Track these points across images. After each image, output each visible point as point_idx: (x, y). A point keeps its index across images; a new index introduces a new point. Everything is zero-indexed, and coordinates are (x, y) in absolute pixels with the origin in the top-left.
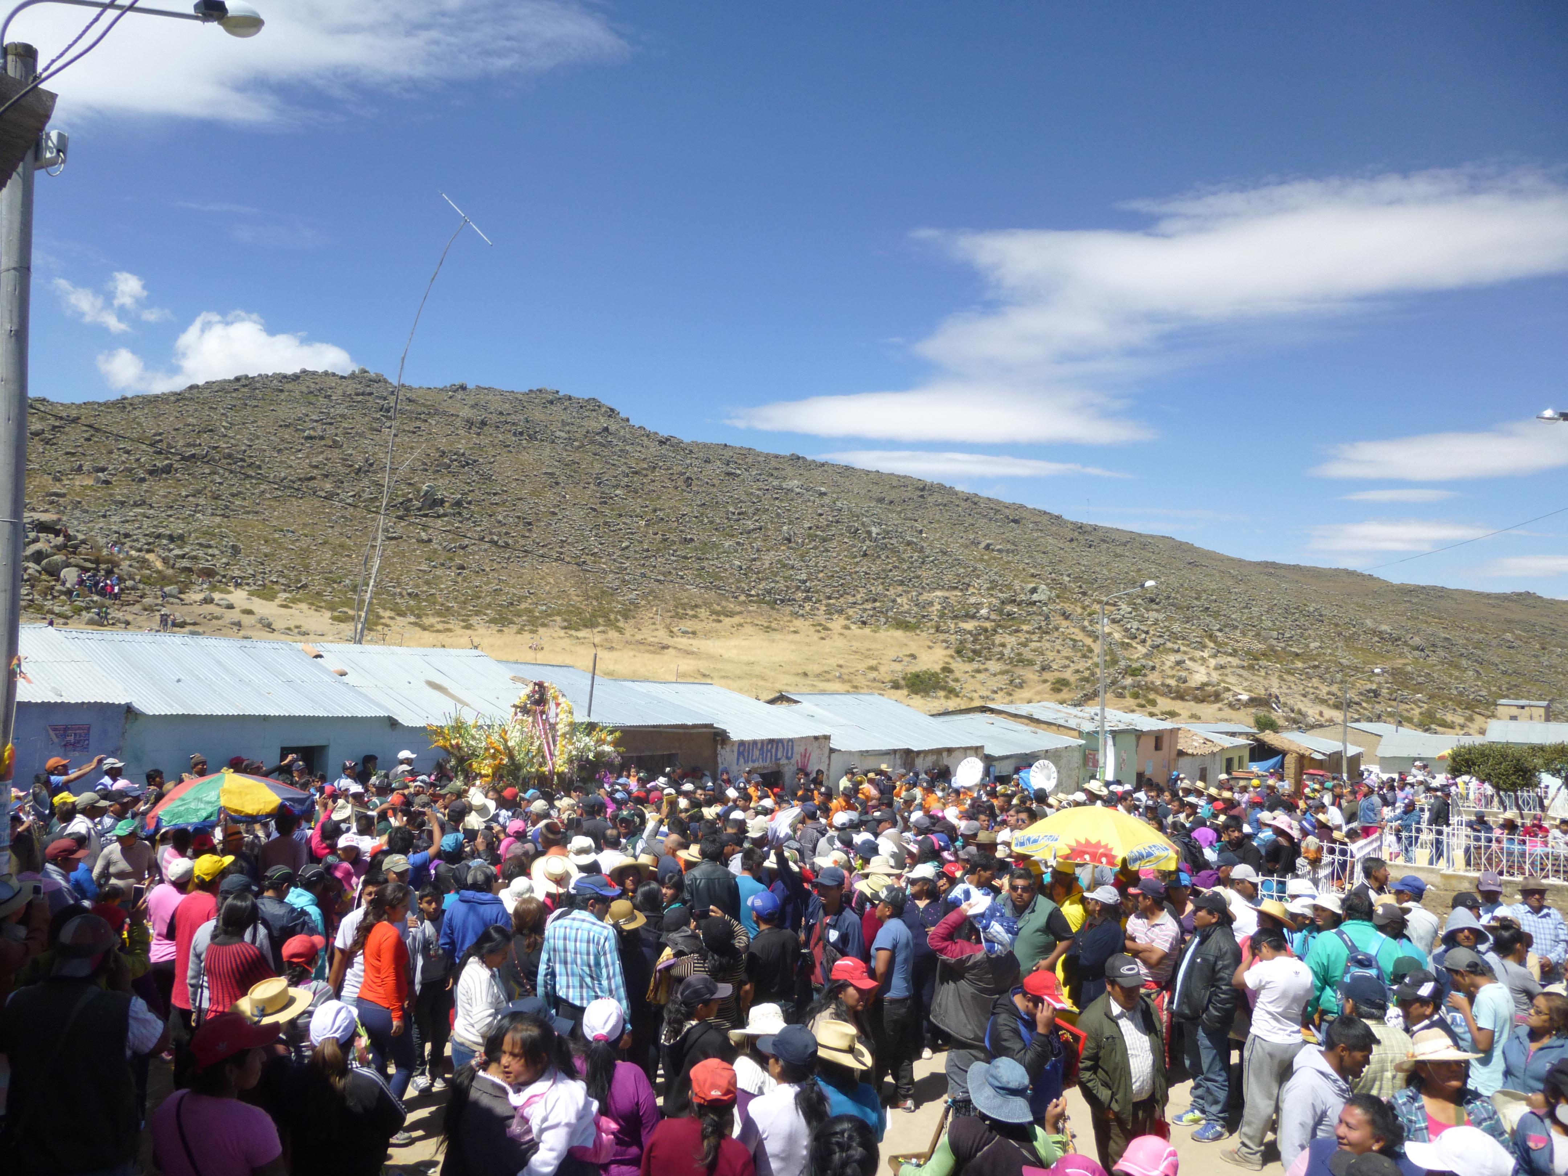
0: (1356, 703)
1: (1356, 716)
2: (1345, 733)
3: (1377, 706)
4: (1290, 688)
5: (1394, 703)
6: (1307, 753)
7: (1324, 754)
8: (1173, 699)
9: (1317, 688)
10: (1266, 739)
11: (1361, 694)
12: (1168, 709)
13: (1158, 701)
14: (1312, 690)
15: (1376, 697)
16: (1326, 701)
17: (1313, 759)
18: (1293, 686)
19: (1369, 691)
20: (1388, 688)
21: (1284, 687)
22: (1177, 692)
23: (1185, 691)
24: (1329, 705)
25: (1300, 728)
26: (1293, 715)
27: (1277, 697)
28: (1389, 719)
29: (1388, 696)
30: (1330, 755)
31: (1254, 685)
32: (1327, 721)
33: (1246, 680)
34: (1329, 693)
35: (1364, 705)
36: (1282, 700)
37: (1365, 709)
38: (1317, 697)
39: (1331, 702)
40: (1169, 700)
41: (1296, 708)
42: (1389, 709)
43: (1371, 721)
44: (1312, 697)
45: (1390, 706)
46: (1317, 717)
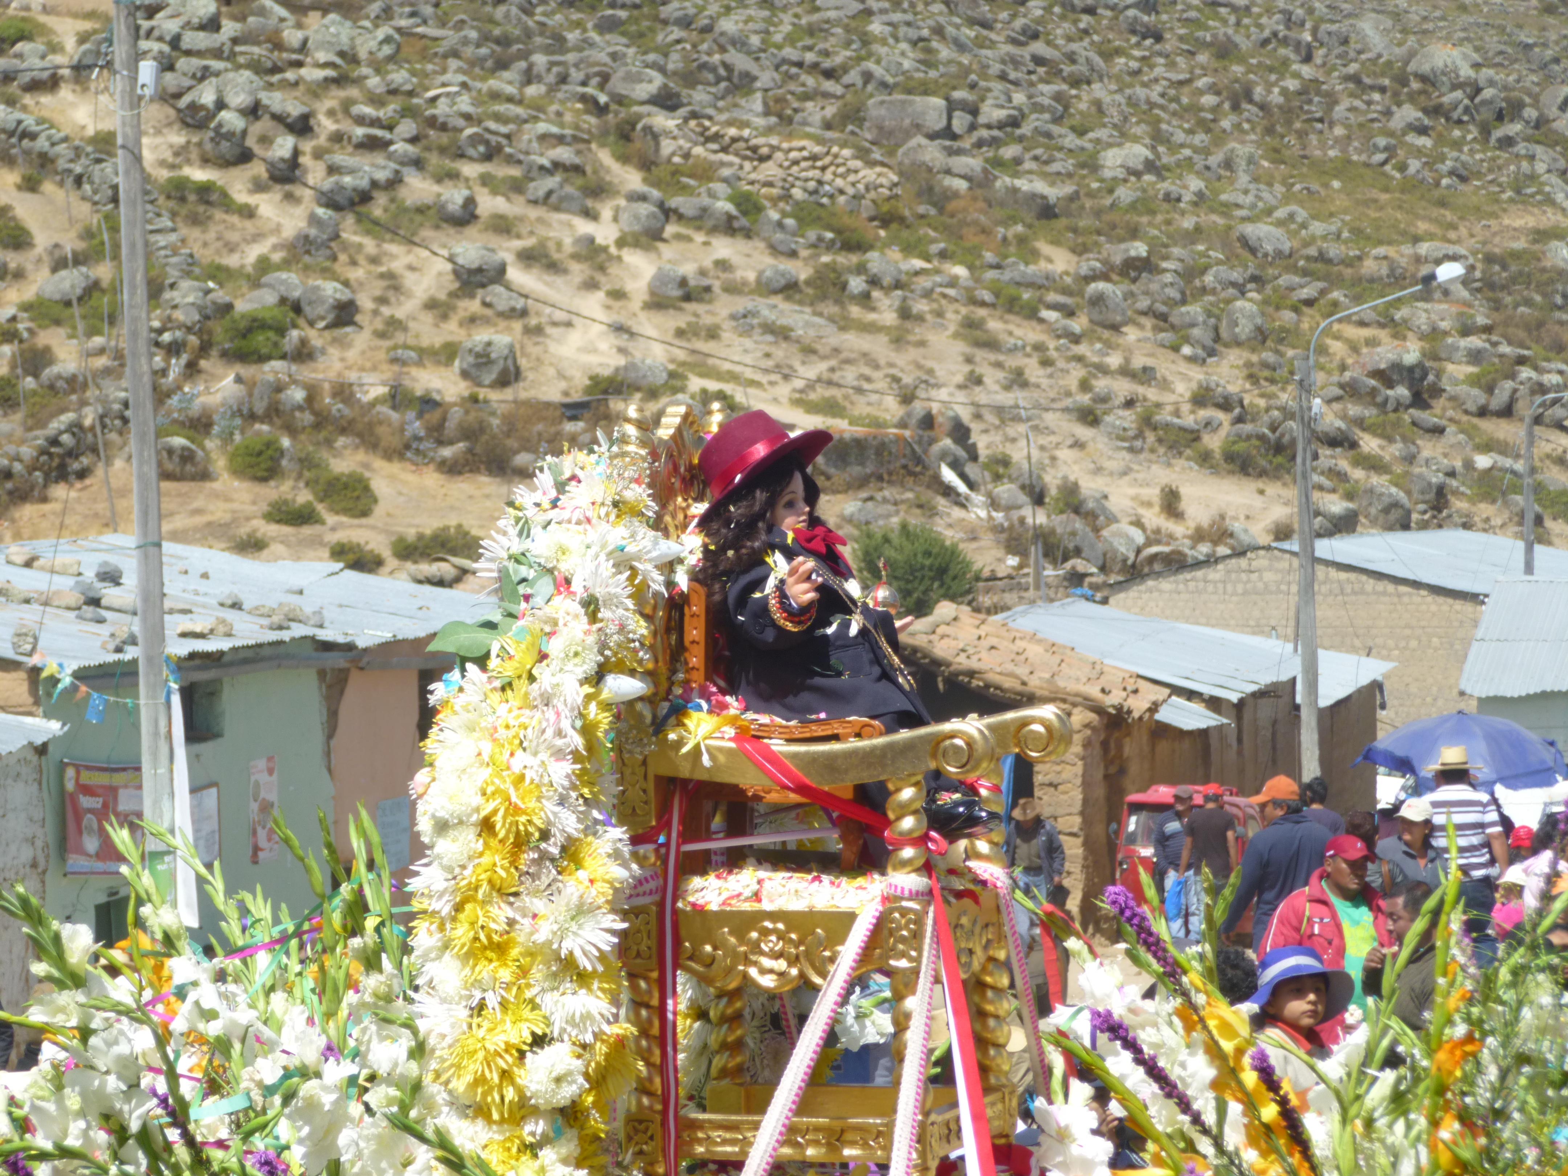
0: (1336, 441)
1: (1336, 505)
2: (1308, 589)
3: (1428, 448)
4: (1018, 380)
5: (1501, 429)
6: (1138, 706)
7: (1214, 703)
8: (452, 469)
9: (1146, 375)
10: (942, 649)
11: (1351, 390)
12: (429, 525)
13: (379, 485)
14: (1123, 388)
15: (1419, 400)
16: (1193, 436)
17: (1163, 731)
18: (1034, 372)
19: (1386, 376)
20: (1475, 356)
21: (992, 377)
22: (470, 433)
23: (511, 424)
24: (1205, 458)
25: (1076, 579)
26: (1040, 518)
27: (960, 432)
28: (1485, 509)
29: (1476, 396)
30: (1240, 705)
31: (849, 375)
32: (1199, 536)
33: (809, 351)
34: (1201, 399)
35: (1370, 444)
36: (982, 442)
37: (1374, 465)
38: (1147, 422)
39: (1213, 442)
40: (431, 479)
41: (1052, 480)
42: (1483, 461)
43: (1405, 526)
44: (1127, 419)
45: (1487, 447)
46: (1154, 518)
